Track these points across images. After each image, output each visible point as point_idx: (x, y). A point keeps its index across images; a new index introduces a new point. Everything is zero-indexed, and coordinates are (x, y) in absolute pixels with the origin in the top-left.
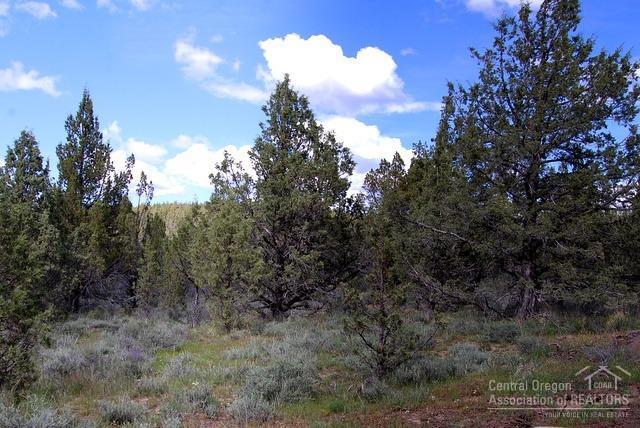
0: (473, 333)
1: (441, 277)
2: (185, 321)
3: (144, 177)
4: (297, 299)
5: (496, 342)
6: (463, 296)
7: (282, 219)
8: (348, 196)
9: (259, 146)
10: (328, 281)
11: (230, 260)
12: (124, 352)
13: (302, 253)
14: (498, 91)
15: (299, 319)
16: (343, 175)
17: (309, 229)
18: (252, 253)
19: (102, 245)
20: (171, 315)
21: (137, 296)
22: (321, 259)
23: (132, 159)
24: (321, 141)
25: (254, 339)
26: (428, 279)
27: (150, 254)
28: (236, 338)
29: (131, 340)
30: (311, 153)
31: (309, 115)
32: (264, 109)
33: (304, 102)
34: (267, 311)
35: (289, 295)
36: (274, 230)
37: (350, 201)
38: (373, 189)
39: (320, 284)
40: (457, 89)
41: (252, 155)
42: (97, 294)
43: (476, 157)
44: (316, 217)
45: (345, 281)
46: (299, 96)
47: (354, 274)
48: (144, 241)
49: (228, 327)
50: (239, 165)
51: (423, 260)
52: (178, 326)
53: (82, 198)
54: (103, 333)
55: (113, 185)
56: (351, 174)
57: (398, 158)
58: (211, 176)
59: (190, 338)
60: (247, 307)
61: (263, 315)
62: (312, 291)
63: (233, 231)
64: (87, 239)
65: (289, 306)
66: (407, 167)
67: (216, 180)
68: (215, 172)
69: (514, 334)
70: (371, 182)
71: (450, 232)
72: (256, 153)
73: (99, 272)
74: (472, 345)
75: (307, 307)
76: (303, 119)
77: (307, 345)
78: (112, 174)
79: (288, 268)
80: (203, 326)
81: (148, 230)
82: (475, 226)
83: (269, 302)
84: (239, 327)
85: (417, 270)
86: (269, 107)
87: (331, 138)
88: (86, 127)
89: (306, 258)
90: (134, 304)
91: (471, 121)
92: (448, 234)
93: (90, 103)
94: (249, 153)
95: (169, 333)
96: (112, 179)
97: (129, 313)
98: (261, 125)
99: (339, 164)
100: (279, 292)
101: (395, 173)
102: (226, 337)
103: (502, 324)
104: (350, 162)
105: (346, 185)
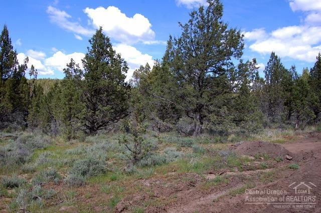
0: (175, 142)
1: (162, 118)
2: (49, 134)
3: (33, 67)
4: (101, 126)
5: (184, 147)
6: (171, 126)
7: (95, 91)
8: (125, 82)
9: (87, 57)
10: (115, 118)
11: (70, 108)
12: (18, 151)
13: (103, 106)
14: (189, 42)
15: (101, 135)
16: (123, 73)
17: (107, 96)
18: (81, 106)
19: (12, 98)
20: (43, 131)
21: (28, 122)
22: (112, 108)
23: (27, 59)
24: (114, 57)
25: (80, 144)
26: (157, 119)
27: (34, 104)
28: (72, 144)
29: (22, 145)
30: (110, 62)
31: (110, 46)
32: (90, 41)
33: (108, 40)
34: (88, 131)
35: (98, 124)
36: (92, 95)
37: (126, 84)
38: (137, 78)
39: (112, 120)
40: (173, 39)
41: (83, 61)
42: (8, 120)
43: (179, 69)
44: (111, 91)
45: (122, 118)
46: (106, 37)
47: (126, 115)
48: (32, 97)
49: (69, 138)
50: (77, 66)
51: (156, 110)
52: (46, 137)
53: (2, 76)
54: (10, 140)
55: (18, 70)
56: (126, 72)
57: (148, 65)
58: (64, 69)
59: (51, 143)
60: (78, 129)
61: (86, 133)
62: (108, 122)
63: (72, 95)
64: (4, 95)
65: (98, 129)
66: (151, 70)
67: (66, 71)
68: (66, 68)
69: (191, 143)
70: (136, 75)
71: (167, 100)
72: (85, 60)
73: (9, 111)
74: (174, 148)
75: (105, 129)
76: (107, 47)
77: (103, 148)
78: (17, 65)
79: (97, 113)
80: (58, 137)
81: (34, 91)
82: (177, 97)
83: (88, 127)
84: (74, 138)
85: (153, 114)
86: (92, 40)
87: (119, 56)
88: (5, 42)
89: (105, 108)
90: (26, 126)
91: (178, 52)
92: (166, 100)
93: (7, 32)
94: (82, 60)
95: (41, 141)
96: (17, 68)
97: (24, 130)
98: (88, 48)
99: (122, 68)
100: (93, 123)
101: (146, 72)
102: (68, 143)
103: (186, 139)
104: (126, 67)
105: (124, 77)
